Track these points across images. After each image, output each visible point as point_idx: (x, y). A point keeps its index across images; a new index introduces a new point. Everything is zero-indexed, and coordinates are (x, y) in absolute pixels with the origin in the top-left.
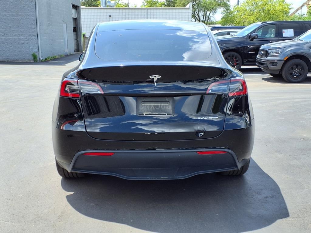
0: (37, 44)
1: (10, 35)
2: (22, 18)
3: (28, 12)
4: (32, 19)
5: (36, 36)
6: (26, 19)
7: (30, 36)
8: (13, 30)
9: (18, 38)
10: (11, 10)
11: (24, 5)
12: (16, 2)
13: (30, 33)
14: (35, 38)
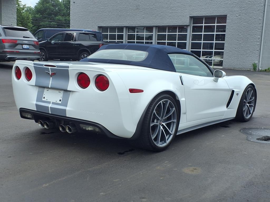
0: (259, 57)
1: (240, 49)
2: (250, 37)
3: (256, 32)
4: (258, 38)
5: (259, 51)
6: (253, 37)
7: (254, 51)
8: (242, 46)
9: (245, 52)
10: (243, 30)
11: (254, 26)
12: (248, 25)
13: (254, 48)
14: (257, 52)
